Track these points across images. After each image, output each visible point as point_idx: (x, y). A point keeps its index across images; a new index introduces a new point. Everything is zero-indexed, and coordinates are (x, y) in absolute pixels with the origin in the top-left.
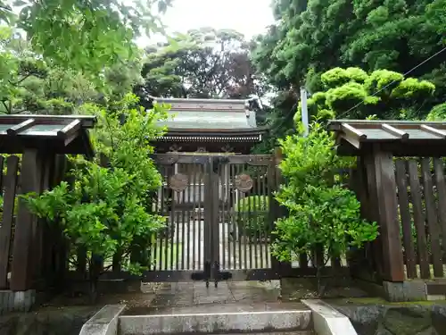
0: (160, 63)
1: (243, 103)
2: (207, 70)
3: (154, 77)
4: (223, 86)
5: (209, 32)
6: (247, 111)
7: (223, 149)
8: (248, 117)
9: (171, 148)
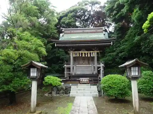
0: (66, 15)
1: (102, 29)
2: (86, 18)
3: (63, 21)
4: (92, 24)
5: (86, 2)
6: (104, 32)
7: (93, 49)
8: (104, 34)
9: (70, 50)
